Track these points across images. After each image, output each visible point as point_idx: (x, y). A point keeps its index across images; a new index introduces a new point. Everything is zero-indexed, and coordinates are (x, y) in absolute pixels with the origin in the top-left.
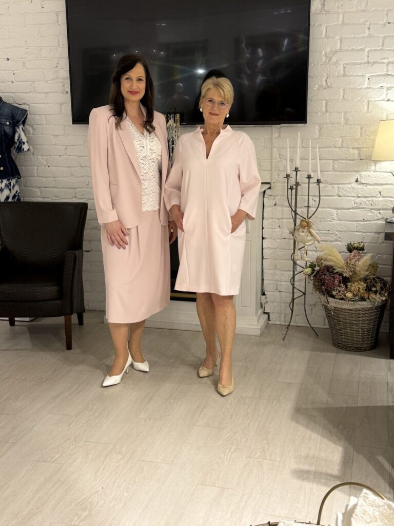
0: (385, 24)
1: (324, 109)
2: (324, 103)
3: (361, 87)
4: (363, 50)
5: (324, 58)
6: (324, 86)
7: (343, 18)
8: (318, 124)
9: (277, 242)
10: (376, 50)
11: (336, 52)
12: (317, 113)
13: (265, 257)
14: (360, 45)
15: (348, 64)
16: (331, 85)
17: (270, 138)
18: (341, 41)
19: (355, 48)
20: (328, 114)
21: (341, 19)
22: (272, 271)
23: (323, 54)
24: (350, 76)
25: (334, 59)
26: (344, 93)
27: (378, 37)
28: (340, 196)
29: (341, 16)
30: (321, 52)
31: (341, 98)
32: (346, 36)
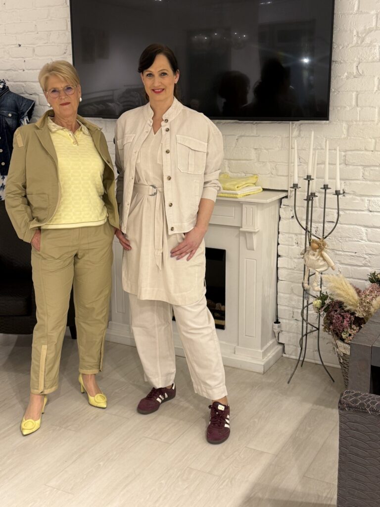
1: (354, 103)
2: (354, 94)
5: (355, 39)
6: (355, 74)
8: (346, 121)
9: (294, 261)
11: (370, 30)
12: (345, 107)
13: (280, 278)
16: (363, 73)
17: (287, 137)
18: (377, 17)
20: (359, 109)
22: (288, 295)
23: (355, 33)
25: (368, 40)
26: (379, 83)
28: (371, 211)
30: (351, 32)
31: (375, 88)
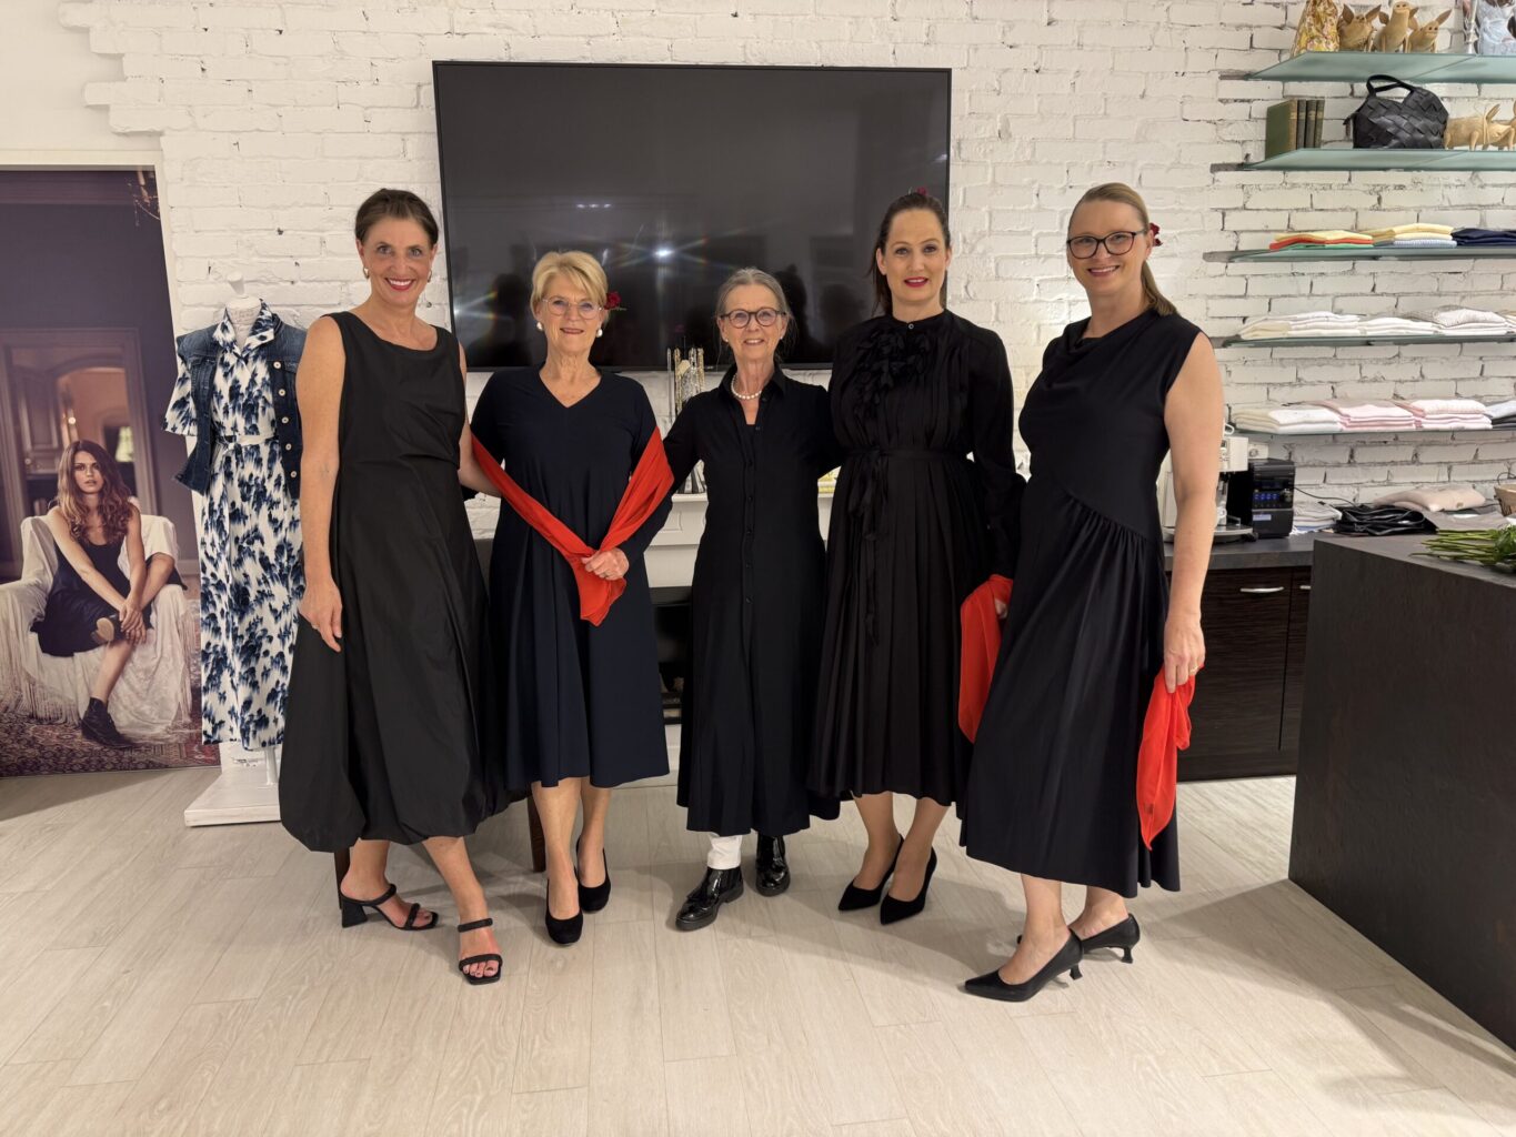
0: (1064, 190)
3: (1026, 299)
4: (1029, 233)
7: (994, 175)
10: (1049, 234)
11: (982, 235)
14: (1023, 225)
15: (1002, 257)
16: (975, 295)
18: (991, 215)
19: (1015, 229)
21: (990, 177)
24: (1007, 279)
25: (980, 249)
26: (998, 310)
27: (1052, 210)
29: (990, 170)
31: (993, 319)
32: (1000, 208)
